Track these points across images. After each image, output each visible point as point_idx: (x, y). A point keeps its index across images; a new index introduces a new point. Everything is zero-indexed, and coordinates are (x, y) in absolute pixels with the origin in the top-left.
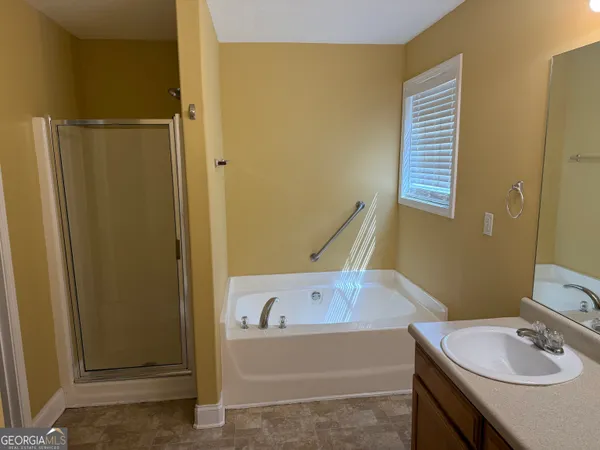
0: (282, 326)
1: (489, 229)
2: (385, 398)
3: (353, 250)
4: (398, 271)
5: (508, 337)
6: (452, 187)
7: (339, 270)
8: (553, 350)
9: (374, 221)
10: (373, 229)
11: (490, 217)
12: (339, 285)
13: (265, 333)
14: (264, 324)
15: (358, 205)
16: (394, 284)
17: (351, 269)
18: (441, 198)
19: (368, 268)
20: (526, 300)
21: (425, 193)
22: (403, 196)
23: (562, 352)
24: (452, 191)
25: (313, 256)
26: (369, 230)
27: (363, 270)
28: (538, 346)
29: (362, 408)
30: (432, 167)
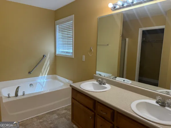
0: (24, 95)
1: (84, 59)
2: (58, 110)
3: (43, 70)
4: (57, 75)
5: (93, 83)
6: (73, 50)
7: (39, 76)
8: (104, 84)
9: (49, 61)
10: (49, 63)
11: (84, 57)
12: (39, 81)
13: (17, 98)
14: (16, 95)
15: (44, 56)
16: (56, 79)
17: (42, 76)
18: (69, 53)
19: (47, 75)
20: (95, 75)
21: (64, 52)
22: (57, 53)
23: (106, 84)
24: (73, 51)
25: (29, 73)
26: (47, 64)
27: (46, 76)
28: (100, 84)
29: (52, 114)
30: (66, 45)
